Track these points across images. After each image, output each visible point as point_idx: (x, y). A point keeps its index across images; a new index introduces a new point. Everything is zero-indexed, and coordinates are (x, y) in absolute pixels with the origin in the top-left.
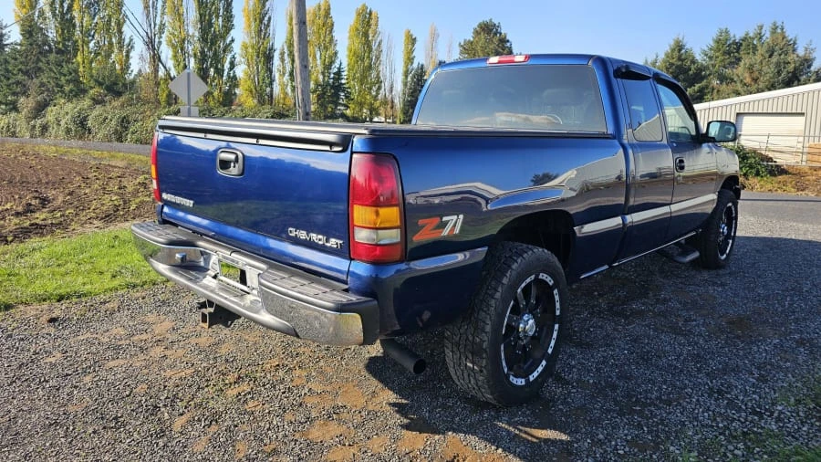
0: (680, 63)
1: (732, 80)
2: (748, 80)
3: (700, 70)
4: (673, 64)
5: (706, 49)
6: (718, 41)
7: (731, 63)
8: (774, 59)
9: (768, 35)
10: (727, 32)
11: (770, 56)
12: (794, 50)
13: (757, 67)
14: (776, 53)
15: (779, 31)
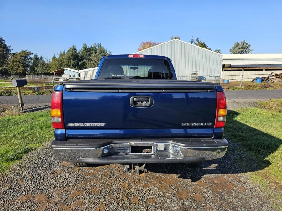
0: (75, 54)
1: (92, 60)
2: (96, 60)
3: (82, 56)
4: (73, 54)
5: (81, 50)
6: (84, 47)
7: (88, 55)
8: (102, 54)
9: (97, 47)
10: (86, 45)
11: (101, 53)
12: (106, 52)
13: (98, 57)
14: (102, 53)
15: (100, 46)
